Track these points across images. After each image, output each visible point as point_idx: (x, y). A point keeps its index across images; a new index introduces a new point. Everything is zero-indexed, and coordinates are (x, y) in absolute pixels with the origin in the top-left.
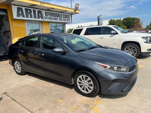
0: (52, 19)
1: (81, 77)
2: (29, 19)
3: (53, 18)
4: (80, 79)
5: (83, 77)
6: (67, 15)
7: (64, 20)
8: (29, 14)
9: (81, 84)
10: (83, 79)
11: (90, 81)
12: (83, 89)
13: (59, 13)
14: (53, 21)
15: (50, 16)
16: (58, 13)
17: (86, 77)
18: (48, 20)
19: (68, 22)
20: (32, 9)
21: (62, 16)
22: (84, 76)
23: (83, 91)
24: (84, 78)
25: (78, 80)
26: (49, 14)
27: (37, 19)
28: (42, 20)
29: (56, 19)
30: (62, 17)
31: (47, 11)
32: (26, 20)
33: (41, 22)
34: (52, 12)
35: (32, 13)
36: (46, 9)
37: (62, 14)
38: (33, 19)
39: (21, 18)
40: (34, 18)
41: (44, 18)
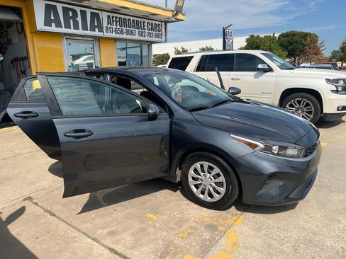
0: (122, 32)
1: (198, 165)
2: (72, 31)
3: (124, 31)
4: (195, 170)
5: (202, 166)
6: (157, 23)
7: (150, 35)
8: (71, 21)
9: (199, 182)
10: (203, 171)
11: (218, 175)
12: (203, 193)
13: (139, 20)
14: (125, 36)
15: (118, 27)
16: (135, 19)
17: (209, 166)
18: (114, 35)
19: (158, 39)
20: (78, 9)
21: (144, 26)
22: (206, 164)
23: (201, 196)
24: (206, 168)
25: (191, 172)
26: (116, 22)
27: (89, 33)
28: (100, 34)
29: (131, 33)
30: (146, 28)
31: (111, 15)
32: (65, 34)
33: (98, 39)
34: (123, 17)
35: (79, 19)
36: (109, 8)
37: (144, 22)
38: (80, 32)
39: (53, 28)
40: (83, 29)
41: (104, 29)
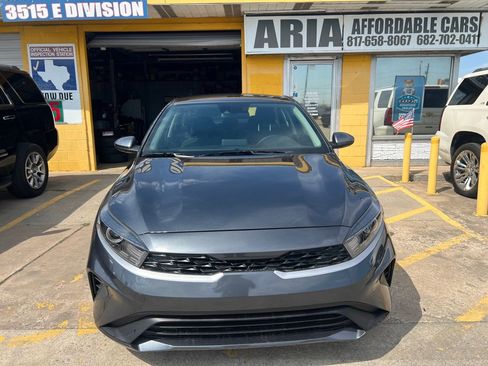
0: (380, 42)
2: (292, 50)
3: (386, 39)
7: (445, 39)
8: (292, 36)
13: (422, 16)
14: (385, 48)
15: (373, 33)
16: (413, 16)
18: (363, 48)
19: (466, 46)
20: (304, 20)
21: (433, 25)
26: (370, 26)
27: (317, 50)
28: (338, 50)
29: (402, 41)
30: (438, 28)
31: (361, 17)
34: (384, 17)
35: (304, 33)
36: (357, 8)
37: (433, 19)
38: (304, 49)
39: (266, 50)
41: (345, 41)
